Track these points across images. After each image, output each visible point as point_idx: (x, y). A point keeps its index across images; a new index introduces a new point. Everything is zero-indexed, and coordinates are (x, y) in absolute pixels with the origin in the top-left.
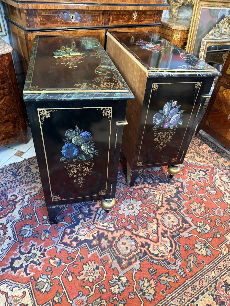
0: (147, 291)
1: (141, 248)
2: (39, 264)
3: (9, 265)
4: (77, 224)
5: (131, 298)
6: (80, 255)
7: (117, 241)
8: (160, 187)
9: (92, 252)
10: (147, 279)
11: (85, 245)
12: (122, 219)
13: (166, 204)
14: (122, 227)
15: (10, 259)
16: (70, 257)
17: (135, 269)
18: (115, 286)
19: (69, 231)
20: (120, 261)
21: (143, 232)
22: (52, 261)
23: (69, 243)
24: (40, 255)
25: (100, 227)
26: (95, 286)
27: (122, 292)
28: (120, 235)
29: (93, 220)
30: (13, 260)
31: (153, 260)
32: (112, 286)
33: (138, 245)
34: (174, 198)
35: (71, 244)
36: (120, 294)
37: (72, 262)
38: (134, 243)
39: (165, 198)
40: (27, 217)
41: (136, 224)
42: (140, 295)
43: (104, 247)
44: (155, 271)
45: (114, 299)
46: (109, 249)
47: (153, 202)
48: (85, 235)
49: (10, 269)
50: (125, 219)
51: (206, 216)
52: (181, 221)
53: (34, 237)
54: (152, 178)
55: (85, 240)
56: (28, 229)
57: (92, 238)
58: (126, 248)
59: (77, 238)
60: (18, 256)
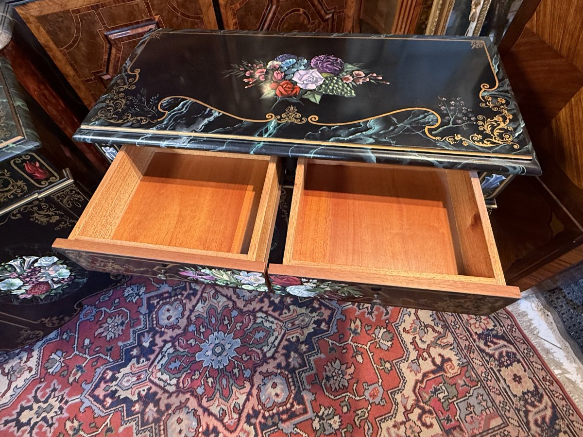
2: (50, 426)
3: (15, 417)
4: (124, 365)
6: (109, 425)
7: (171, 414)
9: (126, 424)
11: (123, 407)
12: (195, 371)
13: (282, 355)
14: (188, 388)
15: (19, 407)
16: (93, 425)
19: (109, 374)
21: (218, 406)
22: (69, 424)
23: (101, 397)
24: (57, 410)
25: (156, 380)
28: (181, 403)
29: (150, 363)
30: (23, 409)
33: (200, 430)
34: (302, 343)
35: (104, 400)
37: (94, 434)
38: (195, 424)
39: (286, 340)
40: (64, 337)
41: (214, 385)
43: (148, 419)
46: (153, 425)
47: (260, 346)
48: (127, 390)
49: (14, 423)
50: (200, 373)
52: (293, 396)
53: (60, 376)
55: (126, 398)
56: (58, 359)
57: (135, 398)
58: (179, 430)
59: (116, 391)
60: (30, 404)
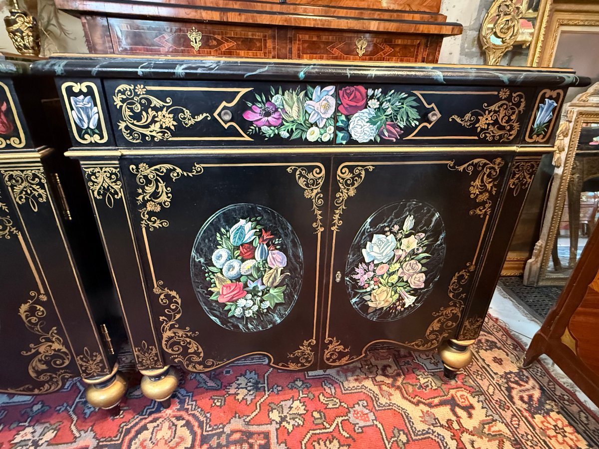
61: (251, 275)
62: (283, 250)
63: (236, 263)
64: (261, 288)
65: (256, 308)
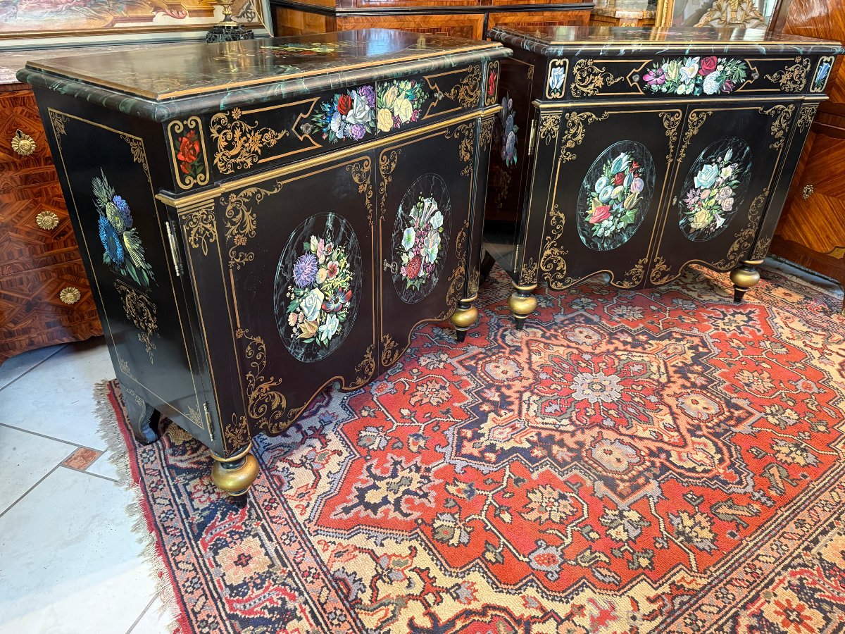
0: (695, 534)
1: (652, 459)
3: (357, 500)
4: (483, 421)
5: (661, 548)
6: (512, 476)
7: (590, 449)
8: (652, 348)
9: (537, 470)
10: (686, 514)
11: (517, 456)
12: (585, 409)
13: (679, 378)
14: (591, 424)
15: (354, 490)
16: (490, 481)
17: (651, 496)
18: (616, 527)
19: (469, 433)
20: (610, 484)
21: (645, 430)
22: (451, 489)
23: (477, 454)
24: (420, 480)
25: (540, 425)
26: (569, 528)
27: (635, 537)
28: (593, 437)
29: (516, 413)
30: (363, 491)
31: (686, 479)
32: (610, 528)
33: (643, 453)
34: (692, 365)
35: (484, 457)
36: (634, 542)
37: (499, 489)
38: (631, 450)
39: (672, 366)
40: (365, 414)
41: (622, 416)
42: (681, 542)
43: (563, 460)
44: (698, 498)
45: (622, 550)
46: (576, 462)
47: (646, 376)
48: (508, 440)
49: (362, 507)
50: (593, 409)
51: (780, 394)
52: (724, 405)
53: (394, 448)
54: (627, 332)
55: (513, 448)
56: (375, 434)
57: (527, 445)
58: (615, 459)
59: (493, 445)
60: (370, 484)
61: (617, 199)
62: (643, 178)
63: (610, 188)
64: (621, 210)
65: (613, 228)
